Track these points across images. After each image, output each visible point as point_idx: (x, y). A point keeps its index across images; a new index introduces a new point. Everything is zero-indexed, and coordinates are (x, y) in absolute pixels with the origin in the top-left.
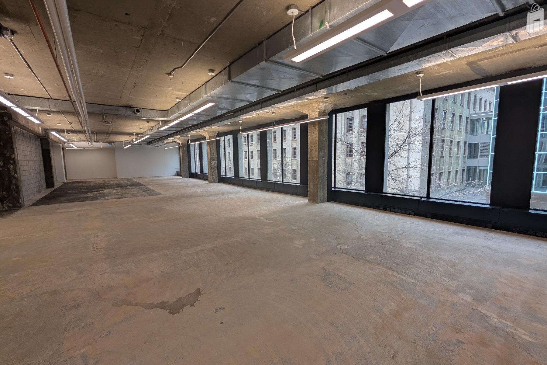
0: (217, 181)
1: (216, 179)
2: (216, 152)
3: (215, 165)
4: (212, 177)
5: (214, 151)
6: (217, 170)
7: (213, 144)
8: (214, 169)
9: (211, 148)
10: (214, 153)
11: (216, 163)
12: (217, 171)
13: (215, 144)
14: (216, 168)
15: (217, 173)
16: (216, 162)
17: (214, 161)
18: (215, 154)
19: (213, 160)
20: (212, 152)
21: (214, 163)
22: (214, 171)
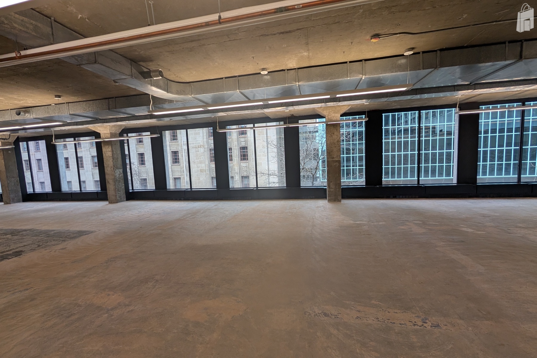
0: (125, 199)
1: (124, 196)
2: (121, 156)
3: (121, 175)
4: (118, 193)
5: (118, 154)
6: (123, 182)
7: (115, 144)
8: (119, 181)
9: (114, 150)
10: (118, 158)
11: (122, 172)
12: (123, 184)
13: (119, 144)
14: (122, 180)
15: (123, 187)
16: (121, 170)
17: (120, 170)
18: (119, 160)
19: (117, 168)
20: (115, 156)
21: (119, 173)
22: (120, 185)
